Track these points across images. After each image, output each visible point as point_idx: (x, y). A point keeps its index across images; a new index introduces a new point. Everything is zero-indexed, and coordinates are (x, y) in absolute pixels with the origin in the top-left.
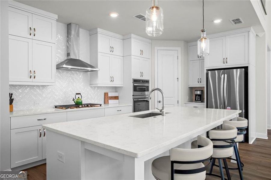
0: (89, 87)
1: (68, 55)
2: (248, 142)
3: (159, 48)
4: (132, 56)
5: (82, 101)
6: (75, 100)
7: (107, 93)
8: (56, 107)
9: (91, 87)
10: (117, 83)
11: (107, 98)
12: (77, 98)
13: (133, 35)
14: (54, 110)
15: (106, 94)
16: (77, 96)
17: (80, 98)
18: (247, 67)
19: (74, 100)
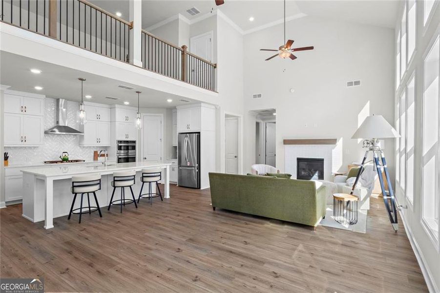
0: (79, 148)
1: (58, 122)
2: (200, 188)
3: (144, 114)
4: (116, 122)
5: (68, 158)
6: (62, 157)
7: (97, 152)
8: (45, 162)
9: (80, 147)
10: (104, 143)
11: (96, 156)
12: (64, 155)
13: (116, 105)
14: (44, 164)
15: (95, 153)
16: (64, 154)
17: (67, 155)
18: (199, 133)
19: (60, 157)
